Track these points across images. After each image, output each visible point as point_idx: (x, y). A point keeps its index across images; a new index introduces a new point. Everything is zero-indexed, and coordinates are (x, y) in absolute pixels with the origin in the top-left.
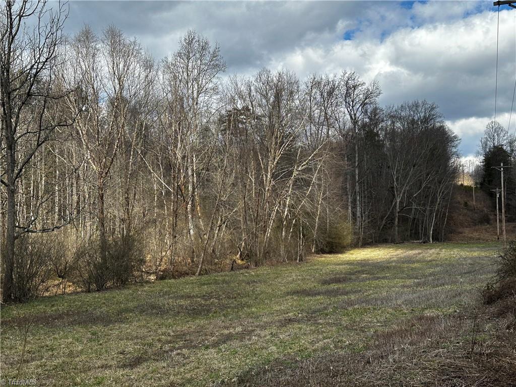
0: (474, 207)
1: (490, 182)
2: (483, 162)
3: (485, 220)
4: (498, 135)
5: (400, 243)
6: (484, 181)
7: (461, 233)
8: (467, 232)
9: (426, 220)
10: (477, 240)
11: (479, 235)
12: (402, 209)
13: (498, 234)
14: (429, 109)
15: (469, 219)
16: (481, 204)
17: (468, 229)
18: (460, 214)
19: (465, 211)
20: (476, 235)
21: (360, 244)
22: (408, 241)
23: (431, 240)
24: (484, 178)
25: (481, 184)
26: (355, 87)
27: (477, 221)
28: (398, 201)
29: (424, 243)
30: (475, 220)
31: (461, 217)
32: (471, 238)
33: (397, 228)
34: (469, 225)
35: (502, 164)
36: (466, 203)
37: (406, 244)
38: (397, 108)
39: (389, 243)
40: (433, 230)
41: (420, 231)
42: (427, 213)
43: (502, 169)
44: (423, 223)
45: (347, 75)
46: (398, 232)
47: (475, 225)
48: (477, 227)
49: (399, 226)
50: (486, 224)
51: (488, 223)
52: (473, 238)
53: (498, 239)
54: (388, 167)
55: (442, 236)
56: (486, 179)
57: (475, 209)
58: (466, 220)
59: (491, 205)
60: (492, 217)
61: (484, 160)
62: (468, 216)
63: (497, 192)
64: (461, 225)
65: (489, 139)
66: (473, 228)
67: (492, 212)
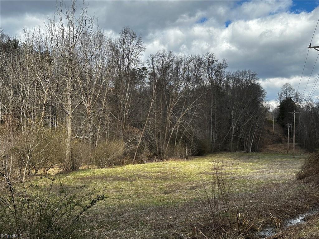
0: (273, 133)
1: (283, 119)
2: (279, 107)
3: (279, 141)
4: (289, 91)
5: (234, 152)
6: (279, 117)
7: (266, 148)
8: (269, 147)
9: (248, 139)
10: (276, 152)
11: (276, 149)
12: (235, 133)
13: (288, 149)
14: (252, 75)
15: (270, 140)
16: (277, 131)
17: (270, 145)
18: (265, 137)
19: (268, 135)
20: (274, 149)
21: (213, 151)
22: (238, 151)
23: (251, 151)
24: (279, 116)
25: (278, 119)
26: (213, 62)
27: (275, 141)
28: (234, 128)
29: (247, 152)
30: (274, 141)
31: (266, 139)
32: (272, 151)
33: (232, 143)
34: (270, 143)
35: (295, 111)
36: (269, 130)
37: (237, 153)
38: (233, 74)
39: (228, 151)
40: (252, 145)
41: (244, 146)
42: (249, 135)
43: (295, 114)
44: (246, 141)
45: (209, 55)
46: (233, 146)
47: (274, 143)
48: (275, 145)
49: (233, 143)
50: (280, 143)
51: (281, 143)
52: (274, 151)
53: (288, 152)
54: (229, 108)
55: (256, 149)
56: (280, 117)
57: (273, 134)
58: (269, 140)
59: (283, 132)
60: (283, 139)
61: (280, 105)
62: (270, 138)
63: (289, 125)
64: (266, 143)
65: (284, 94)
66: (273, 145)
67: (283, 136)
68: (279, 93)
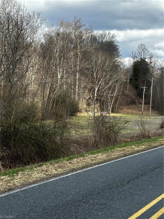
1: (136, 80)
3: (133, 102)
4: (144, 52)
8: (125, 109)
11: (131, 111)
13: (142, 111)
15: (125, 102)
16: (131, 93)
17: (125, 107)
30: (128, 102)
34: (125, 105)
35: (152, 78)
36: (123, 92)
40: (112, 107)
43: (152, 81)
47: (128, 105)
51: (135, 104)
53: (142, 113)
55: (115, 110)
57: (128, 96)
59: (136, 93)
60: (137, 101)
61: (133, 65)
62: (125, 99)
63: (144, 88)
64: (121, 105)
65: (139, 55)
66: (128, 106)
67: (136, 97)
68: (133, 52)
